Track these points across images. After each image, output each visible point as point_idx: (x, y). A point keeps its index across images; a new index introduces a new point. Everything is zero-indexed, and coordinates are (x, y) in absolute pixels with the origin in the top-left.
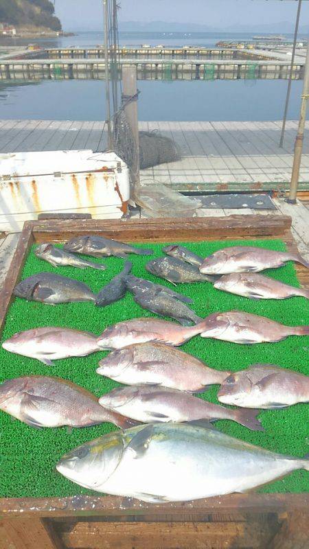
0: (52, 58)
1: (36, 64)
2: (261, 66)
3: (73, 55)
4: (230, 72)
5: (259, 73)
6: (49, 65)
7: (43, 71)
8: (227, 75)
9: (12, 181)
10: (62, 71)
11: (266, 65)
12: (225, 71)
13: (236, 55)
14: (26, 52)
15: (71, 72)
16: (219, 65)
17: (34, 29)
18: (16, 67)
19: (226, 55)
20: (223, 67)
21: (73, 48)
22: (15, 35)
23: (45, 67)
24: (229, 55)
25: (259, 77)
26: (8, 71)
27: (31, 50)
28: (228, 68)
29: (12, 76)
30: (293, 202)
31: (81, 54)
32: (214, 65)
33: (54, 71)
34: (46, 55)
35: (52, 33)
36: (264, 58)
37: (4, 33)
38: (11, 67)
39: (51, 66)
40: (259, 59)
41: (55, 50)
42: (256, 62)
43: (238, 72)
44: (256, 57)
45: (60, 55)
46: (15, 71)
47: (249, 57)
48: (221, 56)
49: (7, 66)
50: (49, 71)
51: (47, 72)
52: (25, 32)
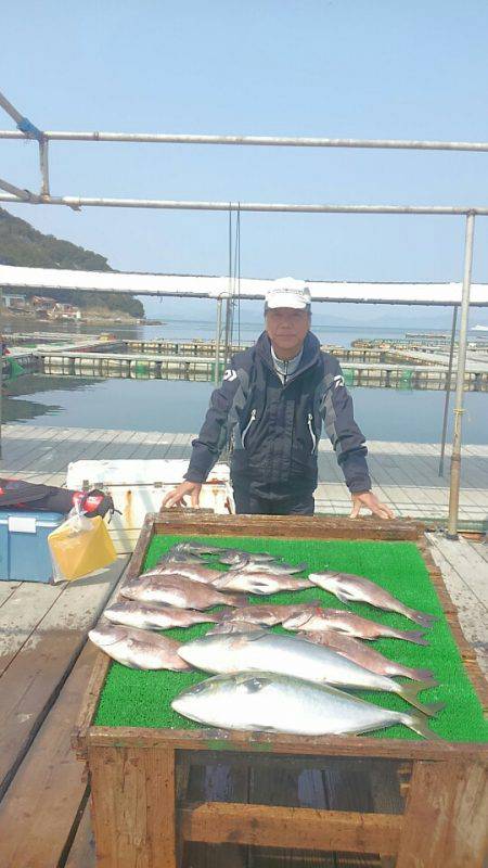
0: (133, 353)
1: (113, 359)
2: (418, 373)
3: (160, 349)
4: (376, 379)
5: (416, 382)
6: (130, 361)
7: (120, 369)
8: (371, 383)
10: (146, 370)
11: (427, 372)
12: (368, 378)
13: (383, 358)
14: (98, 342)
15: (158, 371)
16: (360, 370)
17: (107, 313)
18: (84, 361)
19: (369, 357)
20: (365, 373)
21: (160, 342)
22: (80, 320)
23: (124, 363)
24: (374, 357)
25: (417, 387)
26: (72, 366)
27: (104, 340)
28: (372, 374)
29: (78, 372)
31: (172, 349)
32: (353, 369)
33: (136, 370)
34: (124, 349)
35: (130, 320)
36: (424, 363)
37: (65, 316)
38: (77, 361)
39: (133, 363)
40: (417, 364)
41: (136, 343)
42: (412, 367)
43: (387, 380)
44: (412, 361)
45: (142, 349)
46: (81, 367)
47: (402, 361)
48: (364, 358)
49: (72, 359)
50: (129, 369)
51: (126, 370)
52: (94, 317)
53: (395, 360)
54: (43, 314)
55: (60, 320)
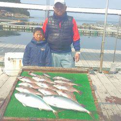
0: (26, 25)
1: (21, 26)
2: (98, 32)
3: (33, 24)
4: (87, 33)
5: (97, 34)
6: (25, 27)
7: (22, 29)
9: (14, 60)
10: (29, 30)
11: (100, 32)
12: (85, 33)
13: (90, 28)
14: (17, 22)
15: (32, 30)
17: (20, 15)
21: (33, 22)
22: (13, 16)
24: (88, 28)
25: (97, 36)
27: (19, 22)
29: (11, 30)
30: (101, 73)
31: (36, 24)
32: (82, 31)
33: (27, 30)
34: (24, 24)
35: (26, 17)
36: (100, 30)
38: (11, 27)
41: (27, 22)
43: (90, 34)
44: (97, 29)
45: (29, 24)
48: (85, 28)
49: (10, 26)
50: (25, 29)
51: (24, 30)
52: (17, 15)
53: (93, 29)
54: (3, 15)
55: (8, 16)
